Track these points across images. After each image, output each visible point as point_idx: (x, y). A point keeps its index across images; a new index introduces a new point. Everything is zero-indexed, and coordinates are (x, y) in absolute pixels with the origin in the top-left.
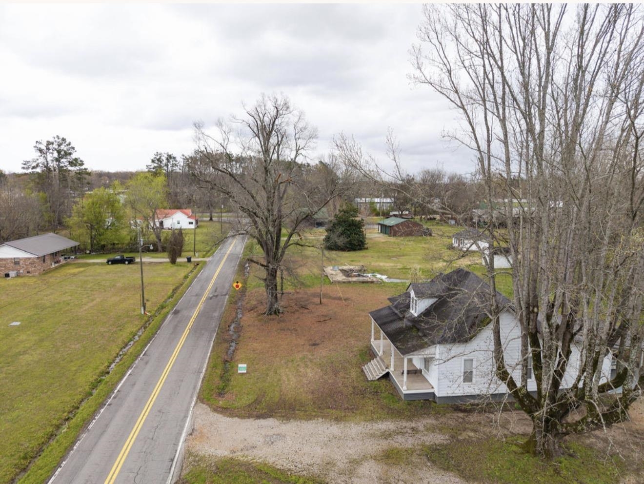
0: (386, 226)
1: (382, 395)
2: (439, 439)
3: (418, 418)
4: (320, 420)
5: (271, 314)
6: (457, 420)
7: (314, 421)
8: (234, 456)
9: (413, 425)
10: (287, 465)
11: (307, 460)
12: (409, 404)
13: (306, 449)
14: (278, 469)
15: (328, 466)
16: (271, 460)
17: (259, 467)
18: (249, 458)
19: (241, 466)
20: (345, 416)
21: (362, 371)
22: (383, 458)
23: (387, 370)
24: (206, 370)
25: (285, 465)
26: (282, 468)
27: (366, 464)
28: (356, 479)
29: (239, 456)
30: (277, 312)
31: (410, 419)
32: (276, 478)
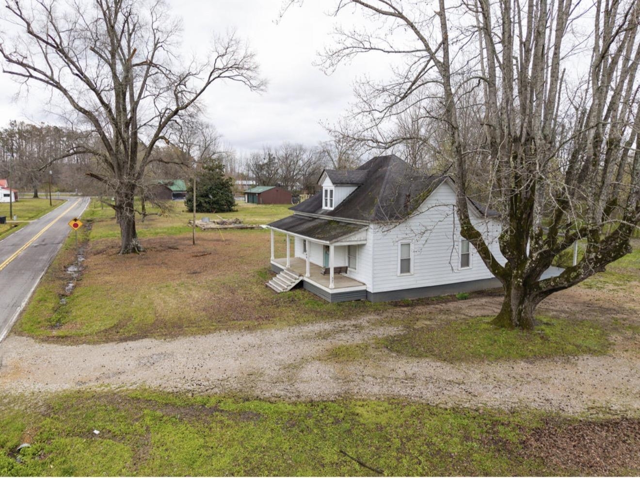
0: (254, 194)
1: (302, 302)
2: (392, 331)
3: (357, 316)
4: (224, 332)
5: (128, 253)
6: (403, 314)
7: (215, 334)
8: (83, 387)
9: (353, 322)
10: (183, 386)
11: (215, 376)
12: (339, 305)
13: (210, 364)
14: (169, 393)
15: (253, 377)
16: (154, 384)
17: (133, 395)
18: (113, 386)
19: (99, 398)
20: (259, 324)
21: (267, 286)
22: (330, 357)
23: (301, 278)
24: (29, 303)
25: (179, 385)
26: (175, 390)
27: (309, 367)
28: (302, 384)
29: (94, 386)
30: (135, 250)
31: (346, 317)
32: (166, 404)
